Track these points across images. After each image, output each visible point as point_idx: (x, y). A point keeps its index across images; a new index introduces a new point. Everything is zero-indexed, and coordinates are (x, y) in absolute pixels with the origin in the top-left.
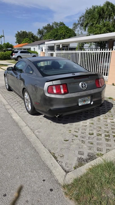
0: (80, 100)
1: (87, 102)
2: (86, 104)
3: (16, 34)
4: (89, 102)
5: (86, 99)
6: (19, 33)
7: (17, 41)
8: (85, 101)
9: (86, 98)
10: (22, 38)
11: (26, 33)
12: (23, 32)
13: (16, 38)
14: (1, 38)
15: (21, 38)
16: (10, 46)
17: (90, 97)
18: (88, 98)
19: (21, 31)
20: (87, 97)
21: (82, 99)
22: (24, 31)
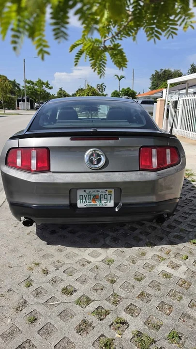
0: (80, 192)
1: (103, 202)
2: (101, 206)
3: (153, 75)
4: (111, 204)
5: (100, 194)
6: (157, 73)
7: (152, 86)
8: (96, 198)
9: (101, 192)
10: (162, 81)
11: (170, 71)
12: (165, 72)
13: (151, 82)
14: (120, 80)
15: (159, 81)
16: (130, 93)
17: (113, 191)
18: (107, 193)
19: (161, 70)
20: (104, 190)
21: (87, 191)
22: (167, 69)
